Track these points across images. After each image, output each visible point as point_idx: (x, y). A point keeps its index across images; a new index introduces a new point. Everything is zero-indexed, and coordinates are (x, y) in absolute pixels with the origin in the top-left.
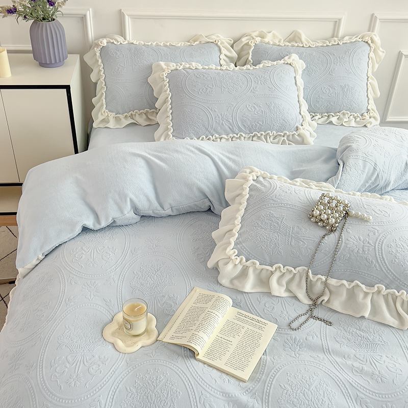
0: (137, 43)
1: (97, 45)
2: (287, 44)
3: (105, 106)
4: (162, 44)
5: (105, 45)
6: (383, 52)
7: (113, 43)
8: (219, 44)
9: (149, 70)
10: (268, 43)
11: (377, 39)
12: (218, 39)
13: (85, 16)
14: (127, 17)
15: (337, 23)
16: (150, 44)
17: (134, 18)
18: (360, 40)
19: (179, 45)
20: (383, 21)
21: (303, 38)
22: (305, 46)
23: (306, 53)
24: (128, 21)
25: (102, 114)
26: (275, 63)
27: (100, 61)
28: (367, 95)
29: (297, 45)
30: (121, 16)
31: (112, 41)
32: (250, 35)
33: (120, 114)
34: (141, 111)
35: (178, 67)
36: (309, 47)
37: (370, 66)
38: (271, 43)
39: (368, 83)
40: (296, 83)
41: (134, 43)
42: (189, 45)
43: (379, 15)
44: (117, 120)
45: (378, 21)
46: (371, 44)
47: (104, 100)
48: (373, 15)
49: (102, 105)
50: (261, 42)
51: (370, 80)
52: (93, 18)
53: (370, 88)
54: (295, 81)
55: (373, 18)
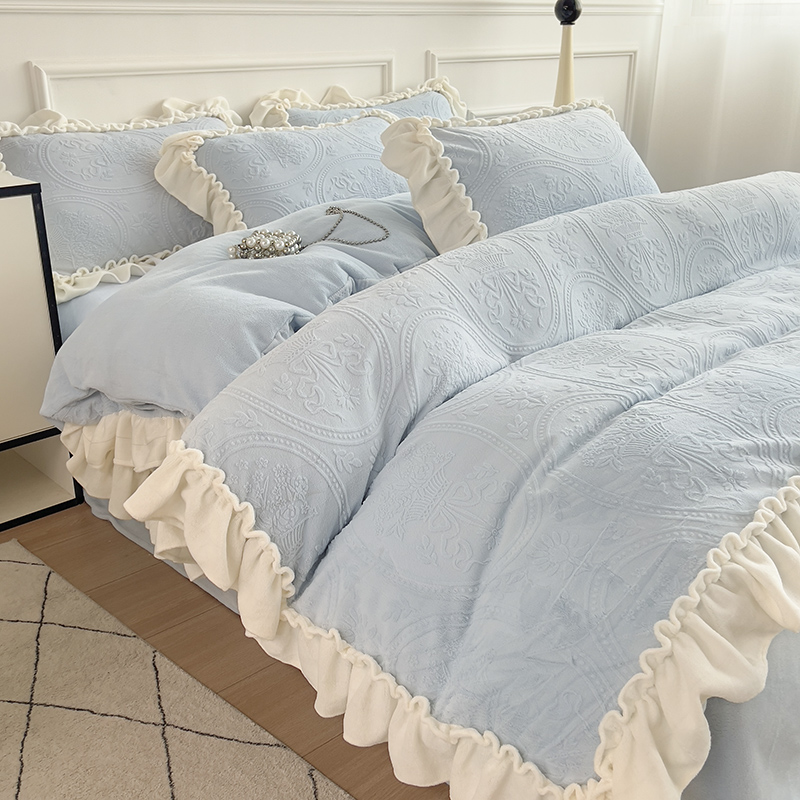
10: (306, 107)
14: (45, 78)
15: (385, 69)
20: (444, 61)
21: (351, 95)
24: (48, 87)
38: (309, 106)
43: (439, 53)
45: (437, 62)
48: (427, 53)
55: (428, 57)
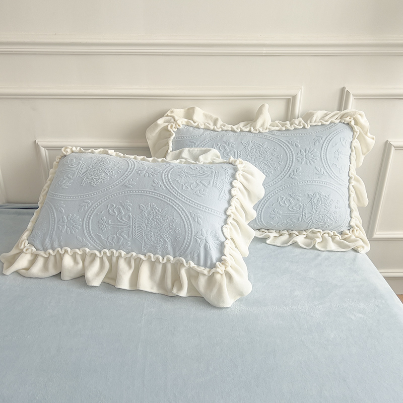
37: (353, 160)
39: (351, 187)
45: (351, 98)
48: (343, 89)
50: (187, 125)
51: (353, 182)
53: (353, 195)
55: (344, 94)
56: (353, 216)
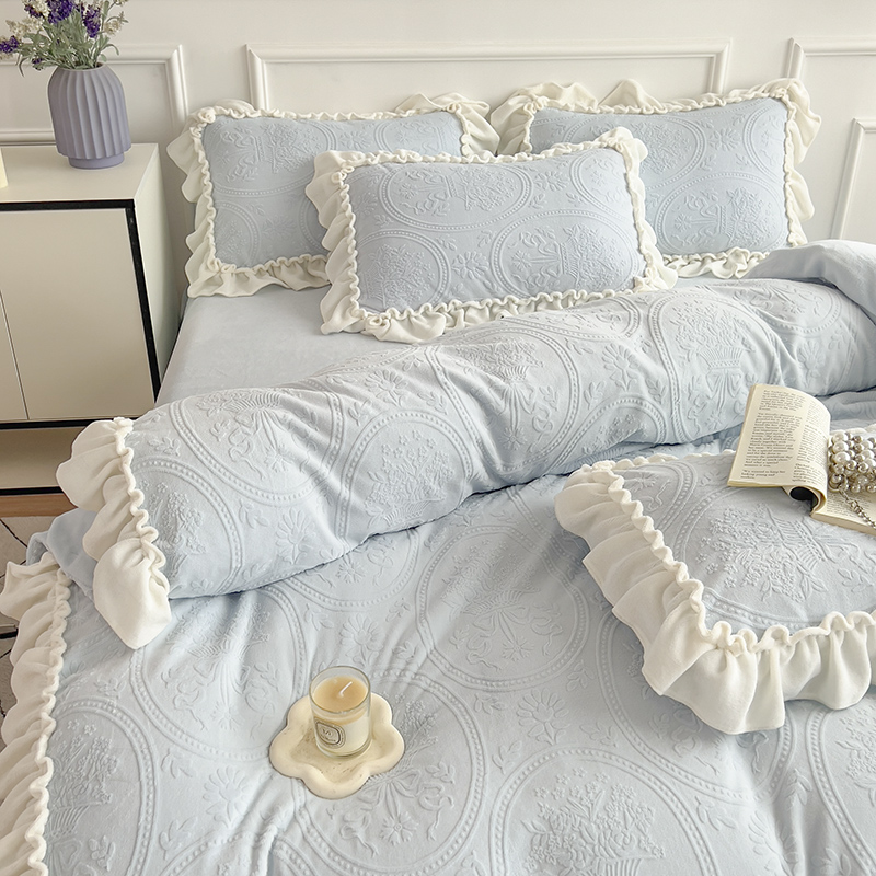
0: (283, 115)
1: (195, 122)
2: (607, 108)
3: (213, 250)
4: (335, 117)
5: (213, 119)
6: (818, 120)
7: (229, 116)
8: (459, 112)
9: (308, 170)
10: (566, 108)
11: (801, 91)
12: (456, 102)
13: (169, 61)
14: (258, 61)
15: (713, 62)
16: (309, 116)
17: (275, 62)
18: (767, 95)
19: (373, 117)
20: (814, 54)
21: (642, 95)
22: (645, 111)
23: (648, 126)
24: (262, 71)
25: (207, 268)
26: (581, 146)
27: (202, 154)
28: (786, 213)
29: (627, 110)
30: (246, 60)
31: (227, 112)
32: (525, 93)
33: (246, 266)
34: (292, 259)
35: (369, 160)
36: (655, 113)
37: (790, 150)
38: (573, 108)
39: (787, 187)
40: (628, 187)
41: (275, 114)
42: (395, 117)
43: (805, 42)
44: (241, 279)
45: (802, 55)
46: (789, 103)
47: (212, 239)
48: (791, 41)
49: (208, 249)
50: (550, 105)
51: (791, 181)
52: (186, 65)
53: (791, 198)
54: (625, 183)
55: (791, 49)
56: (792, 228)
